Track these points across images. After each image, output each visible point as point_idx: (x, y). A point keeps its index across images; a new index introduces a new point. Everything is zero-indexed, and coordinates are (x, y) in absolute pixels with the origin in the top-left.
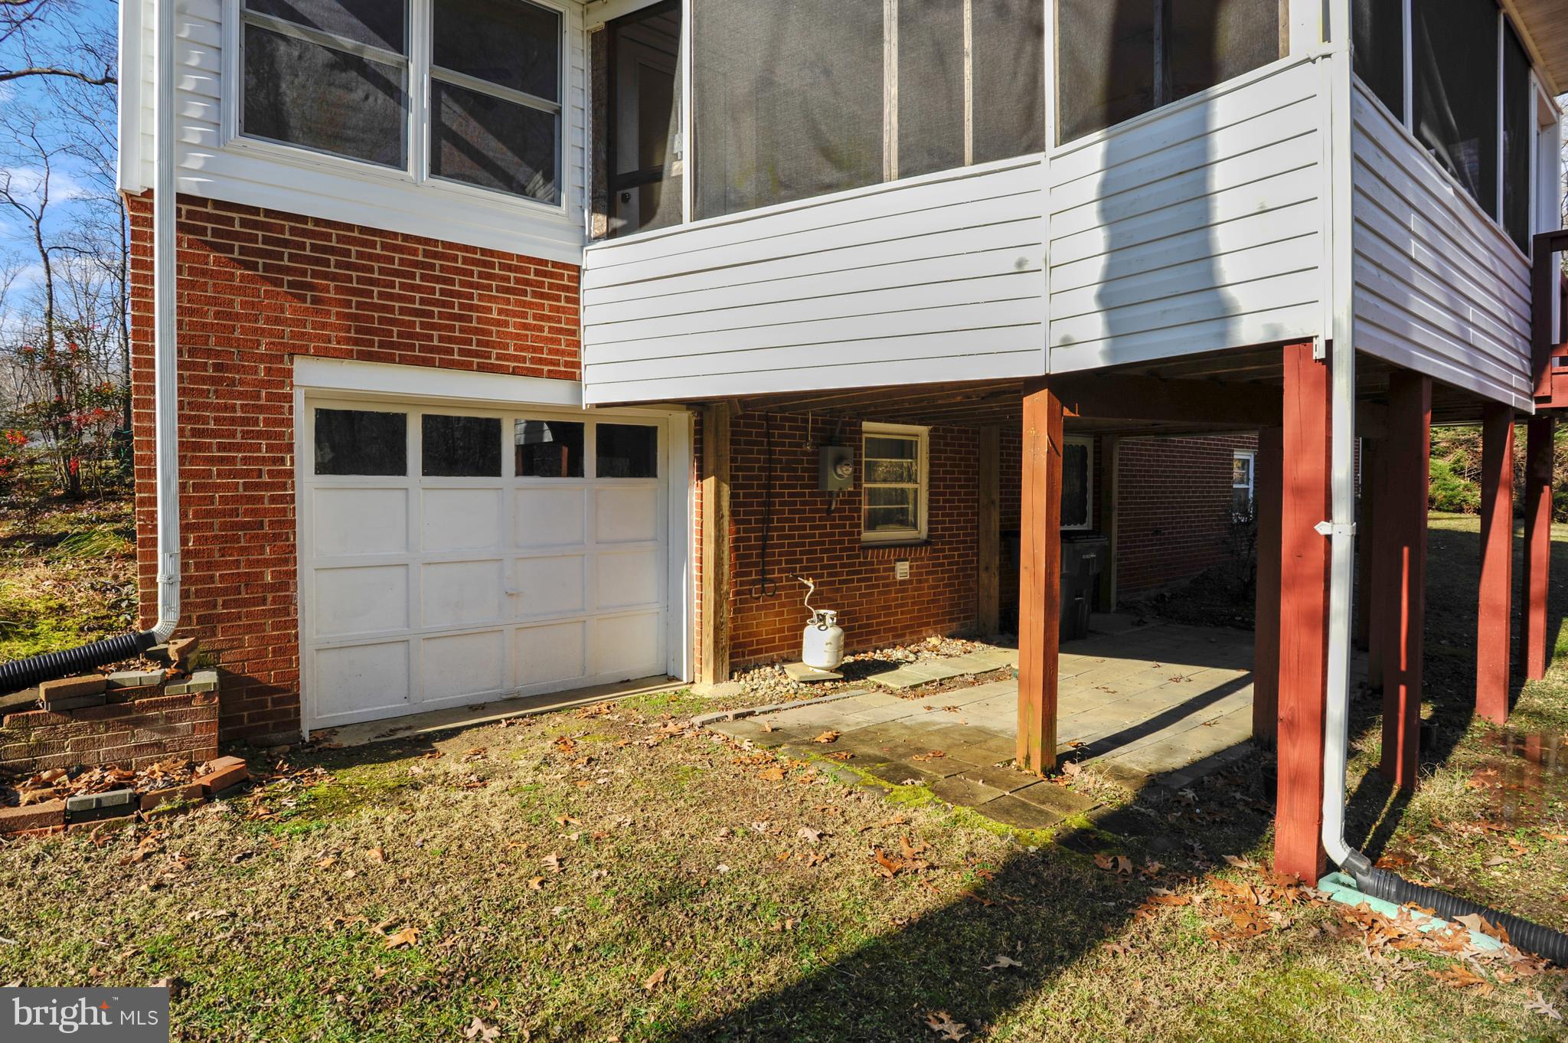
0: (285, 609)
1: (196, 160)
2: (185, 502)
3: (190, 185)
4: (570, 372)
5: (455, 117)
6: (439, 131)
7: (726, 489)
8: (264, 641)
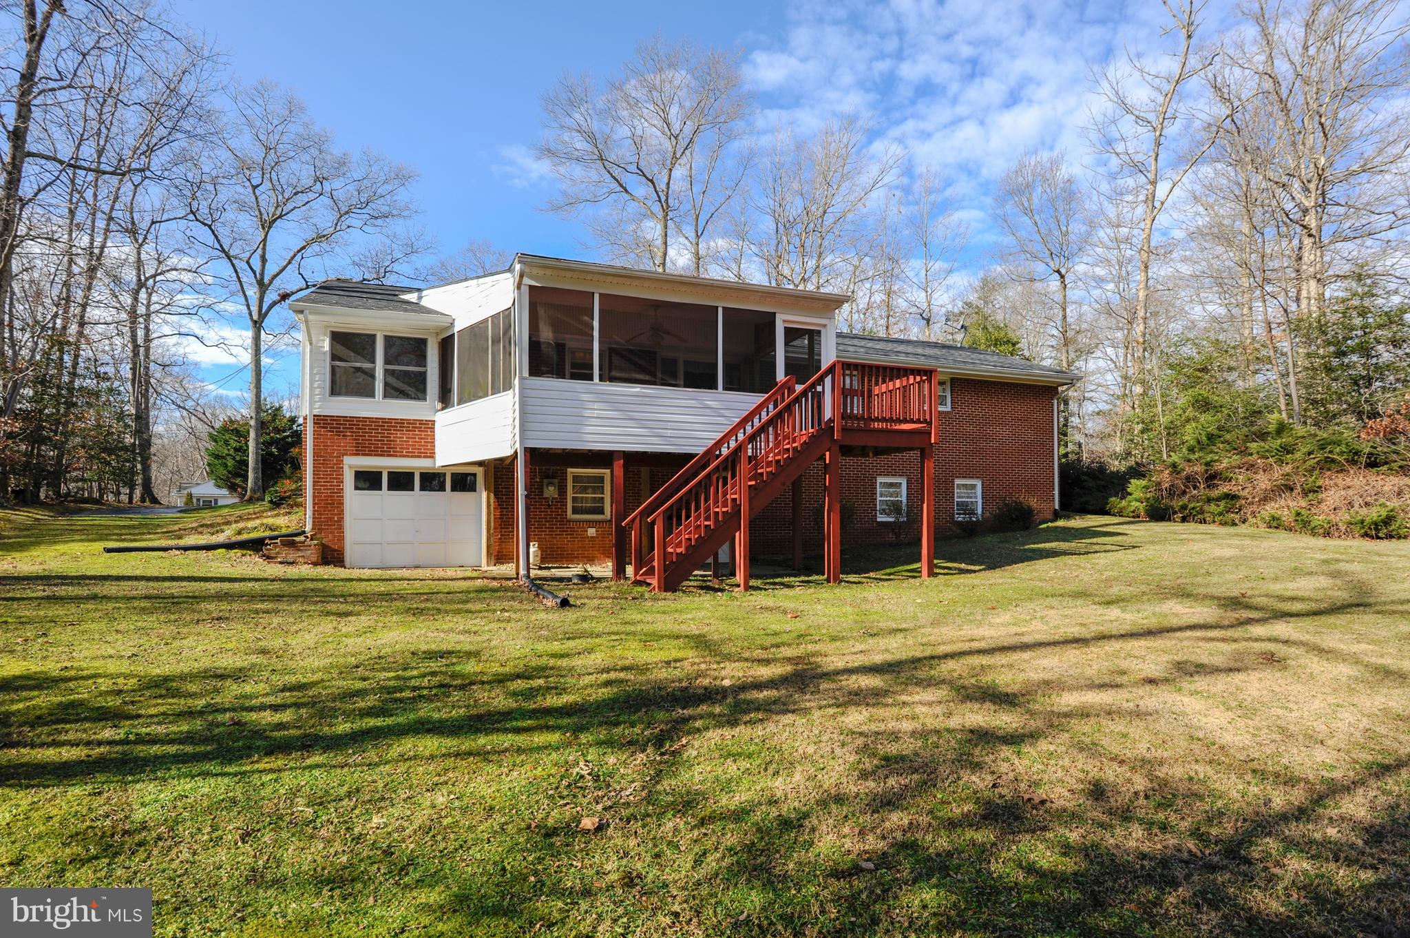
0: (340, 528)
1: (317, 405)
2: (314, 497)
3: (316, 412)
4: (432, 456)
5: (391, 380)
6: (386, 384)
7: (492, 495)
8: (334, 537)
